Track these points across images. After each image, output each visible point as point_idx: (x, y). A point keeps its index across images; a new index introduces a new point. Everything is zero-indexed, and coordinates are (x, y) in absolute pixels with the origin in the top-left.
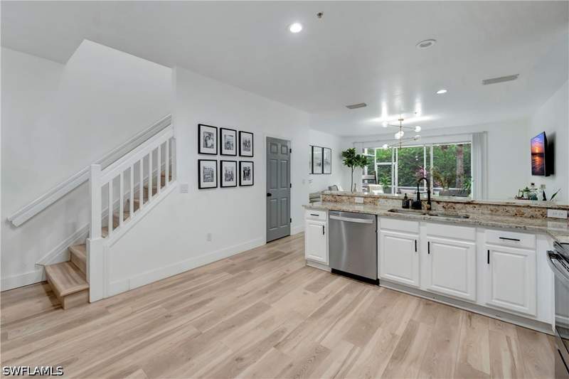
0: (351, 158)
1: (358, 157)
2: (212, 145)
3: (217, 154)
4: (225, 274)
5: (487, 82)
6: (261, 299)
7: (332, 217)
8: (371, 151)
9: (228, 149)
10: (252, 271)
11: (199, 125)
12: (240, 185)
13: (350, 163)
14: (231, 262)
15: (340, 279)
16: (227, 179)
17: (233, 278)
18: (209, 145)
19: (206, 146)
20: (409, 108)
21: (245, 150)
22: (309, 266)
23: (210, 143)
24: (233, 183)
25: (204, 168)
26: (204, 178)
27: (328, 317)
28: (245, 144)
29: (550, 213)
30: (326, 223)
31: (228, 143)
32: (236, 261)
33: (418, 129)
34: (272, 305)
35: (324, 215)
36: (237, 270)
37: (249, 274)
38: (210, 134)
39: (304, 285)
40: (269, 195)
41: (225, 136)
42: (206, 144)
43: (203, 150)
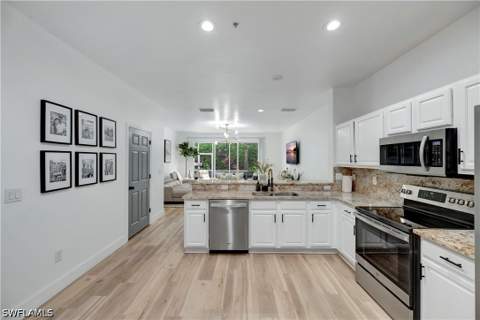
0: (185, 150)
1: (191, 149)
2: (65, 132)
3: (71, 144)
4: (96, 298)
5: (284, 110)
6: (164, 313)
7: (212, 205)
8: (196, 145)
9: (86, 137)
10: (130, 281)
11: (43, 103)
12: (101, 181)
13: (185, 154)
14: (94, 278)
15: (220, 258)
16: (86, 174)
17: (110, 301)
18: (60, 130)
19: (55, 131)
20: (231, 117)
21: (107, 139)
22: (189, 254)
23: (60, 127)
24: (93, 180)
25: (51, 162)
26: (51, 177)
27: (237, 300)
28: (107, 133)
29: (325, 188)
30: (206, 212)
31: (86, 130)
32: (102, 275)
33: (236, 132)
34: (181, 315)
35: (204, 205)
36: (109, 288)
37: (129, 285)
38: (61, 117)
39: (196, 276)
40: (131, 188)
41: (83, 120)
42: (55, 130)
43: (49, 137)
